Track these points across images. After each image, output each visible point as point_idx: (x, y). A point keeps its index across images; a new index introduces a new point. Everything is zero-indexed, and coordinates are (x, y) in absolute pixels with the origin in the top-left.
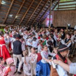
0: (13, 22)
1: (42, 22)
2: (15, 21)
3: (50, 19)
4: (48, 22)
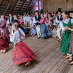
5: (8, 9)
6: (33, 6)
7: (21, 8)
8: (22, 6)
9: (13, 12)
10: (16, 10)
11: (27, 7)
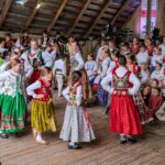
0: (28, 23)
1: (123, 23)
2: (34, 21)
3: (149, 14)
4: (143, 21)
5: (60, 18)
6: (132, 13)
7: (94, 18)
8: (99, 12)
9: (71, 26)
10: (80, 22)
11: (114, 15)
